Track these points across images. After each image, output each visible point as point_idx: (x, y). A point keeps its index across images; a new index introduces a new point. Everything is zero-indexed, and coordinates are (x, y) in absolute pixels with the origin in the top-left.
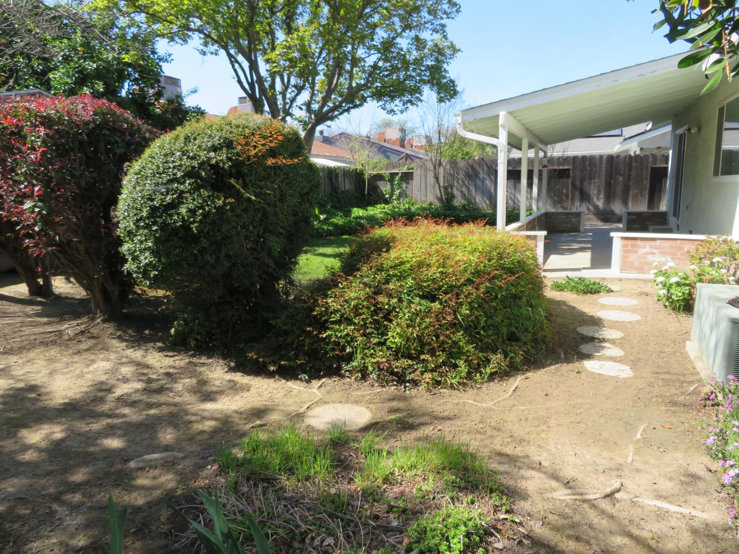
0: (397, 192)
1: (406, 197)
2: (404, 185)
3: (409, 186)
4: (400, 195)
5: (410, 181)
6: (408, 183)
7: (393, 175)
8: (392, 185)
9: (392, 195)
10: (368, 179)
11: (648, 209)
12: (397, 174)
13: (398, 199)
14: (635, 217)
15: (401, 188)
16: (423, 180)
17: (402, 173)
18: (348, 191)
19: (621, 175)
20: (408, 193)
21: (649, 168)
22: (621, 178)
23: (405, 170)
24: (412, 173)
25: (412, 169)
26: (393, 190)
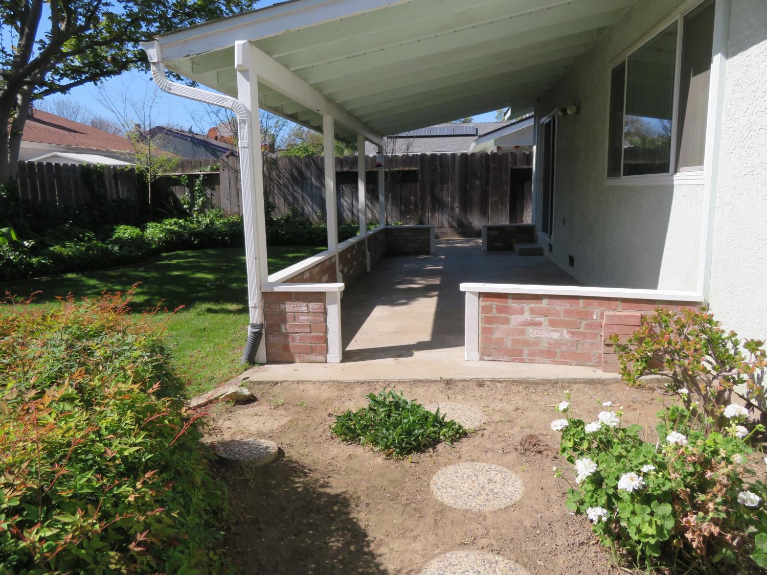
0: (200, 201)
1: (213, 208)
2: (208, 192)
3: (215, 193)
4: (204, 206)
5: (217, 186)
6: (213, 189)
7: (192, 178)
8: (192, 192)
9: (192, 205)
10: (152, 184)
11: (511, 221)
12: (197, 176)
13: (201, 211)
14: (496, 233)
15: (205, 195)
16: (233, 186)
17: (205, 175)
18: (122, 200)
19: (478, 179)
20: (214, 202)
21: (509, 170)
22: (478, 183)
23: (208, 171)
24: (218, 175)
25: (218, 169)
26: (193, 198)
